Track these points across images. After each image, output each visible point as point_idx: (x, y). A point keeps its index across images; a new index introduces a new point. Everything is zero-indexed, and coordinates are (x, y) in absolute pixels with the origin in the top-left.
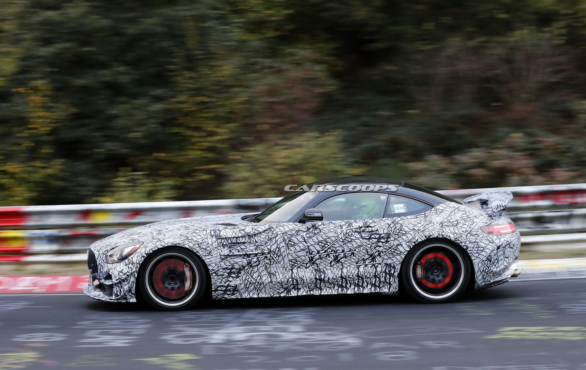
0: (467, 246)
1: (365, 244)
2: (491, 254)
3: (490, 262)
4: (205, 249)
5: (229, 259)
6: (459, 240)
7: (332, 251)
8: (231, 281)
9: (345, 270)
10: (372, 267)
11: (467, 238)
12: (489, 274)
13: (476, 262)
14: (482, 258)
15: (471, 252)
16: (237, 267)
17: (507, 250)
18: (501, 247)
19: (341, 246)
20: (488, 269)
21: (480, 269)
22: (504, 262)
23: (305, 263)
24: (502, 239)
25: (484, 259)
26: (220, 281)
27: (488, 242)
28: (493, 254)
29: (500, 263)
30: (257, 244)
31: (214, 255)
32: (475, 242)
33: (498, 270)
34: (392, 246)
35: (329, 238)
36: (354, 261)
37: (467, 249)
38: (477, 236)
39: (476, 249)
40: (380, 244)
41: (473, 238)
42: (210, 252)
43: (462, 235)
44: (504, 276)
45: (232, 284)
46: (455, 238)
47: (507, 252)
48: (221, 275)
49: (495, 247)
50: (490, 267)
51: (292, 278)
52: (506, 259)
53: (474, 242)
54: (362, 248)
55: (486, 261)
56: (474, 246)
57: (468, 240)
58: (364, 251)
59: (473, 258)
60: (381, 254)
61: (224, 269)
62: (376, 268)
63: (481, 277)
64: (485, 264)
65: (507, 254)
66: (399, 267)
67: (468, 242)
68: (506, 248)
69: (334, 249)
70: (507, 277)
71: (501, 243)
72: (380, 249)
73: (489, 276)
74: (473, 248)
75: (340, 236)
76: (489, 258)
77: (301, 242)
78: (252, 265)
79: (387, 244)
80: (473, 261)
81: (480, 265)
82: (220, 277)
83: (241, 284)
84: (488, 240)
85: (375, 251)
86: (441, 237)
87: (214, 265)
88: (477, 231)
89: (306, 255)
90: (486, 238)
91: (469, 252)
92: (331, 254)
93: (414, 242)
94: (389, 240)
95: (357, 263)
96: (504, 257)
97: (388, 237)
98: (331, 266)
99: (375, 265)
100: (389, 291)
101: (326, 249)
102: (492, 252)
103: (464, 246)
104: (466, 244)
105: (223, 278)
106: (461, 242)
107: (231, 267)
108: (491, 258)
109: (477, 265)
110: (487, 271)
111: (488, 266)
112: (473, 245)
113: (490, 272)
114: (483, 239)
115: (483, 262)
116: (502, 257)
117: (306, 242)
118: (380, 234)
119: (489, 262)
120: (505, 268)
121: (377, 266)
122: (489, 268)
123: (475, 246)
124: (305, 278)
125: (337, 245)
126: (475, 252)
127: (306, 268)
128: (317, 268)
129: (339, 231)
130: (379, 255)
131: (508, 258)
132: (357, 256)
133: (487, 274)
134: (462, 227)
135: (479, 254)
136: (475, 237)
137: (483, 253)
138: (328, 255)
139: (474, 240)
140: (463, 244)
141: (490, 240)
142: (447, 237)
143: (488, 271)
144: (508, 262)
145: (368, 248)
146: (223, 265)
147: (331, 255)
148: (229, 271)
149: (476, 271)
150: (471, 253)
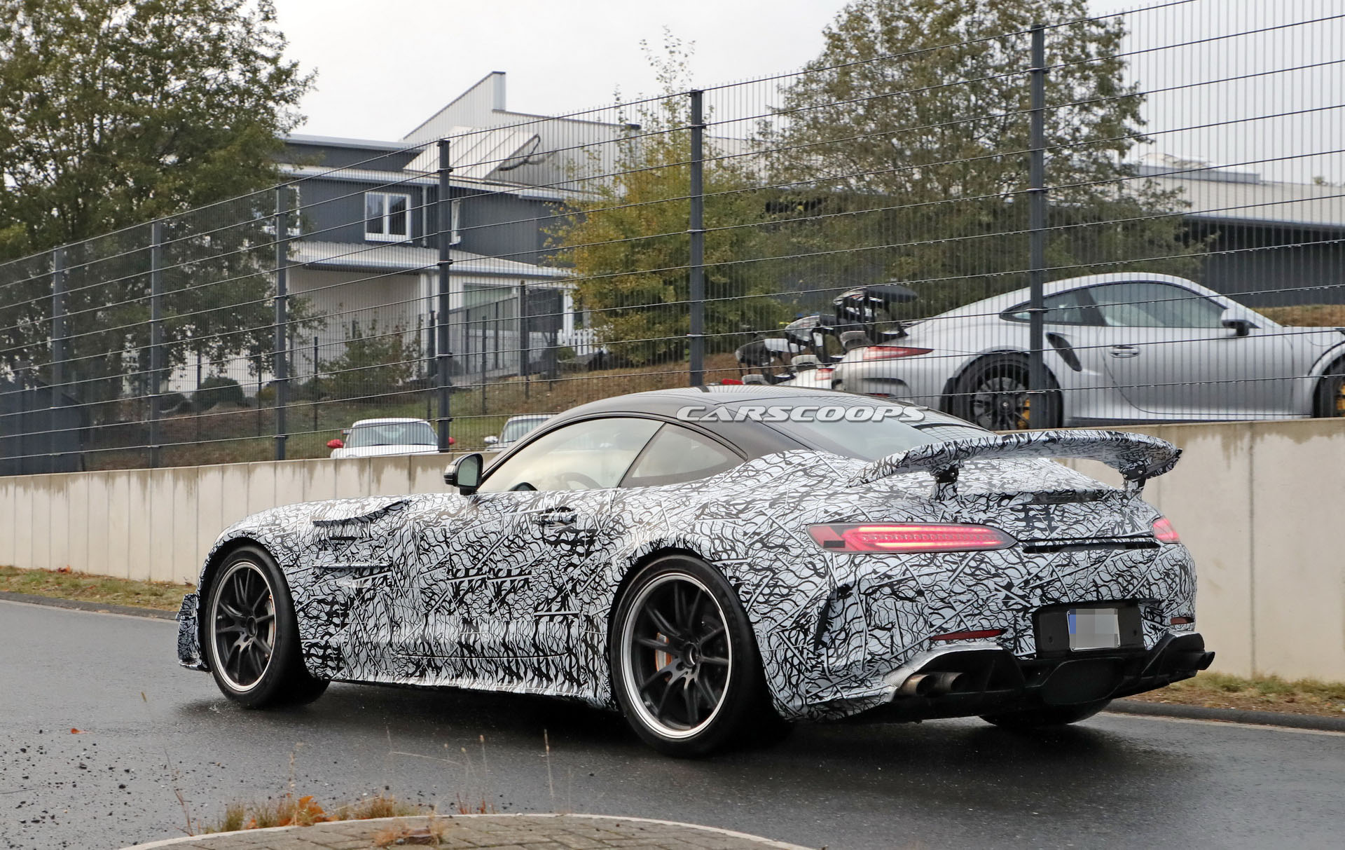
0: (738, 579)
1: (547, 557)
2: (809, 610)
3: (806, 635)
4: (290, 549)
5: (328, 577)
6: (720, 560)
7: (489, 572)
8: (331, 635)
9: (512, 627)
10: (561, 622)
11: (747, 554)
12: (808, 674)
13: (761, 630)
14: (780, 618)
15: (748, 597)
16: (341, 599)
17: (880, 602)
18: (855, 590)
19: (505, 559)
20: (798, 655)
21: (774, 654)
22: (869, 640)
23: (448, 599)
24: (866, 569)
25: (788, 624)
26: (313, 631)
27: (809, 572)
28: (816, 609)
29: (855, 642)
30: (374, 543)
31: (304, 567)
32: (769, 569)
34: (597, 567)
35: (486, 535)
36: (530, 602)
37: (737, 587)
38: (781, 550)
39: (767, 591)
40: (575, 560)
41: (765, 557)
42: (298, 557)
43: (737, 544)
44: (876, 686)
45: (333, 642)
46: (713, 551)
47: (884, 613)
48: (314, 617)
49: (826, 588)
50: (805, 651)
51: (423, 637)
52: (878, 633)
53: (764, 569)
54: (542, 567)
55: (794, 632)
56: (761, 580)
57: (749, 560)
58: (546, 576)
59: (753, 618)
60: (579, 589)
61: (319, 602)
62: (569, 627)
63: (780, 680)
64: (789, 639)
65: (882, 617)
66: (606, 626)
67: (745, 568)
68: (877, 596)
69: (494, 566)
70: (885, 690)
71: (851, 579)
72: (576, 573)
73: (806, 680)
74: (758, 585)
75: (506, 532)
76: (803, 621)
78: (363, 596)
79: (588, 561)
80: (755, 626)
81: (774, 640)
82: (313, 621)
83: (346, 643)
84: (814, 565)
85: (566, 578)
86: (681, 546)
87: (300, 590)
88: (791, 537)
89: (448, 579)
90: (809, 559)
91: (742, 598)
92: (489, 578)
93: (630, 558)
94: (592, 548)
95: (536, 609)
96: (868, 626)
97: (591, 542)
98: (491, 613)
99: (567, 619)
100: (595, 696)
101: (479, 566)
102: (814, 604)
103: (731, 578)
104: (737, 574)
105: (319, 626)
106: (725, 566)
107: (330, 598)
108: (810, 623)
109: (766, 640)
110: (796, 662)
111: (799, 646)
112: (759, 578)
113: (807, 669)
114: (799, 560)
115: (783, 631)
116: (860, 625)
117: (447, 543)
118: (577, 532)
119: (802, 636)
120: (871, 661)
121: (572, 622)
122: (801, 653)
123: (766, 581)
124: (442, 641)
125: (499, 557)
126: (761, 599)
127: (450, 613)
128: (466, 615)
129: (508, 517)
130: (574, 589)
131: (889, 629)
132: (534, 588)
133: (800, 671)
134: (748, 521)
135: (774, 607)
136: (772, 555)
137: (787, 606)
138: (483, 581)
139: (766, 564)
140: (729, 573)
141: (819, 565)
142: (695, 549)
143: (801, 663)
144: (887, 643)
145: (553, 569)
146: (318, 592)
147: (489, 582)
148: (327, 608)
149: (764, 659)
150: (748, 601)
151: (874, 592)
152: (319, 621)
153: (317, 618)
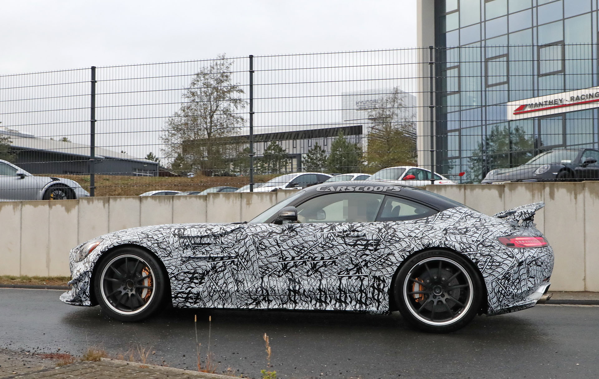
0: (477, 259)
1: (349, 251)
2: (510, 271)
3: (508, 281)
4: (165, 249)
5: (191, 261)
6: (467, 252)
7: (309, 258)
8: (192, 288)
9: (324, 282)
10: (357, 279)
11: (477, 249)
12: (507, 297)
13: (488, 280)
14: (497, 275)
16: (200, 272)
17: (532, 267)
18: (524, 263)
19: (320, 252)
20: (505, 289)
21: (494, 289)
22: (528, 282)
23: (278, 270)
24: (526, 254)
25: (500, 277)
26: (180, 286)
27: (505, 256)
28: (513, 271)
29: (523, 283)
30: (223, 246)
31: (175, 257)
32: (489, 255)
33: (520, 291)
34: (382, 255)
35: (306, 242)
36: (335, 271)
37: (477, 263)
38: (491, 247)
39: (490, 264)
40: (367, 252)
41: (486, 250)
42: (170, 253)
43: (471, 245)
44: (527, 300)
45: (194, 291)
46: (462, 248)
47: (533, 271)
48: (181, 280)
49: (515, 262)
50: (508, 288)
51: (262, 287)
52: (531, 279)
53: (487, 255)
54: (345, 256)
55: (503, 280)
57: (479, 252)
58: (348, 260)
59: (484, 275)
60: (369, 264)
61: (185, 273)
62: (362, 281)
63: (495, 300)
64: (501, 283)
65: (532, 273)
66: (390, 281)
67: (479, 255)
68: (531, 265)
69: (312, 255)
70: (533, 301)
71: (523, 259)
72: (368, 258)
73: (506, 299)
74: (486, 262)
75: (320, 241)
76: (507, 276)
77: (273, 246)
78: (217, 270)
79: (376, 253)
80: (485, 279)
81: (494, 284)
82: (180, 282)
83: (204, 292)
84: (507, 253)
85: (360, 260)
86: (443, 246)
87: (173, 268)
88: (493, 242)
89: (279, 261)
90: (504, 251)
91: (479, 267)
92: (308, 261)
93: (409, 252)
94: (378, 247)
95: (339, 274)
96: (528, 276)
97: (378, 244)
98: (308, 276)
99: (360, 278)
100: (378, 309)
101: (302, 255)
102: (512, 269)
103: (473, 259)
104: (476, 257)
105: (184, 283)
106: (470, 254)
107: (193, 271)
108: (510, 276)
109: (491, 284)
110: (503, 292)
111: (506, 286)
112: (486, 259)
113: (507, 295)
114: (500, 251)
115: (498, 280)
116: (525, 276)
117: (279, 246)
118: (368, 241)
120: (529, 291)
121: (364, 279)
123: (489, 260)
124: (276, 289)
125: (315, 252)
126: (488, 268)
127: (279, 276)
128: (291, 277)
129: (319, 234)
130: (366, 265)
131: (534, 278)
132: (339, 265)
133: (504, 296)
134: (472, 236)
135: (494, 271)
136: (488, 249)
137: (499, 270)
138: (305, 262)
139: (487, 253)
140: (472, 257)
141: (509, 253)
142: (451, 247)
143: (505, 292)
144: (534, 283)
145: (352, 256)
146: (185, 268)
147: (308, 263)
148: (191, 276)
149: (489, 291)
150: (482, 268)
151: (530, 263)
152: (184, 282)
153: (184, 280)
